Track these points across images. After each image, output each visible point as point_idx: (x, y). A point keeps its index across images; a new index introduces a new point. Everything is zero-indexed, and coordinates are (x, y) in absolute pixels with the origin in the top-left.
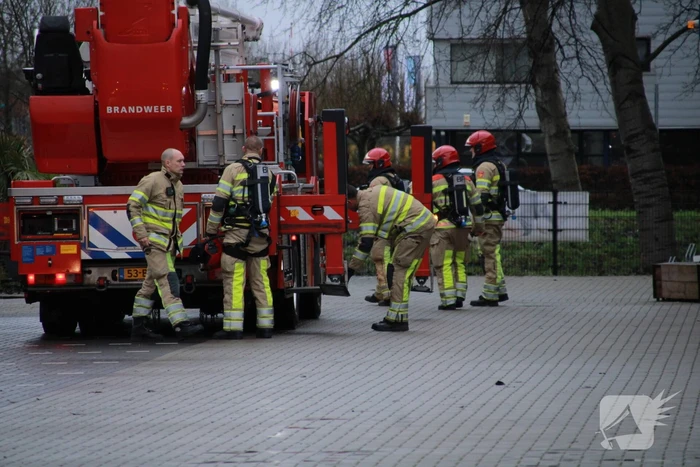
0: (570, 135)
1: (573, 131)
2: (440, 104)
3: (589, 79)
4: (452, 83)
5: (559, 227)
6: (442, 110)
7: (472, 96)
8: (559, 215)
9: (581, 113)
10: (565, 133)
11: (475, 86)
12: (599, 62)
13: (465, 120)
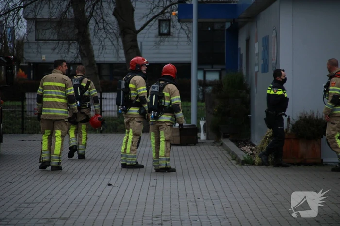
0: (96, 66)
1: (97, 64)
2: (39, 50)
3: (110, 39)
4: (36, 40)
5: (103, 110)
6: (40, 53)
7: (53, 47)
8: (103, 104)
9: (105, 55)
10: (93, 65)
11: (55, 42)
12: (114, 31)
13: (43, 58)
